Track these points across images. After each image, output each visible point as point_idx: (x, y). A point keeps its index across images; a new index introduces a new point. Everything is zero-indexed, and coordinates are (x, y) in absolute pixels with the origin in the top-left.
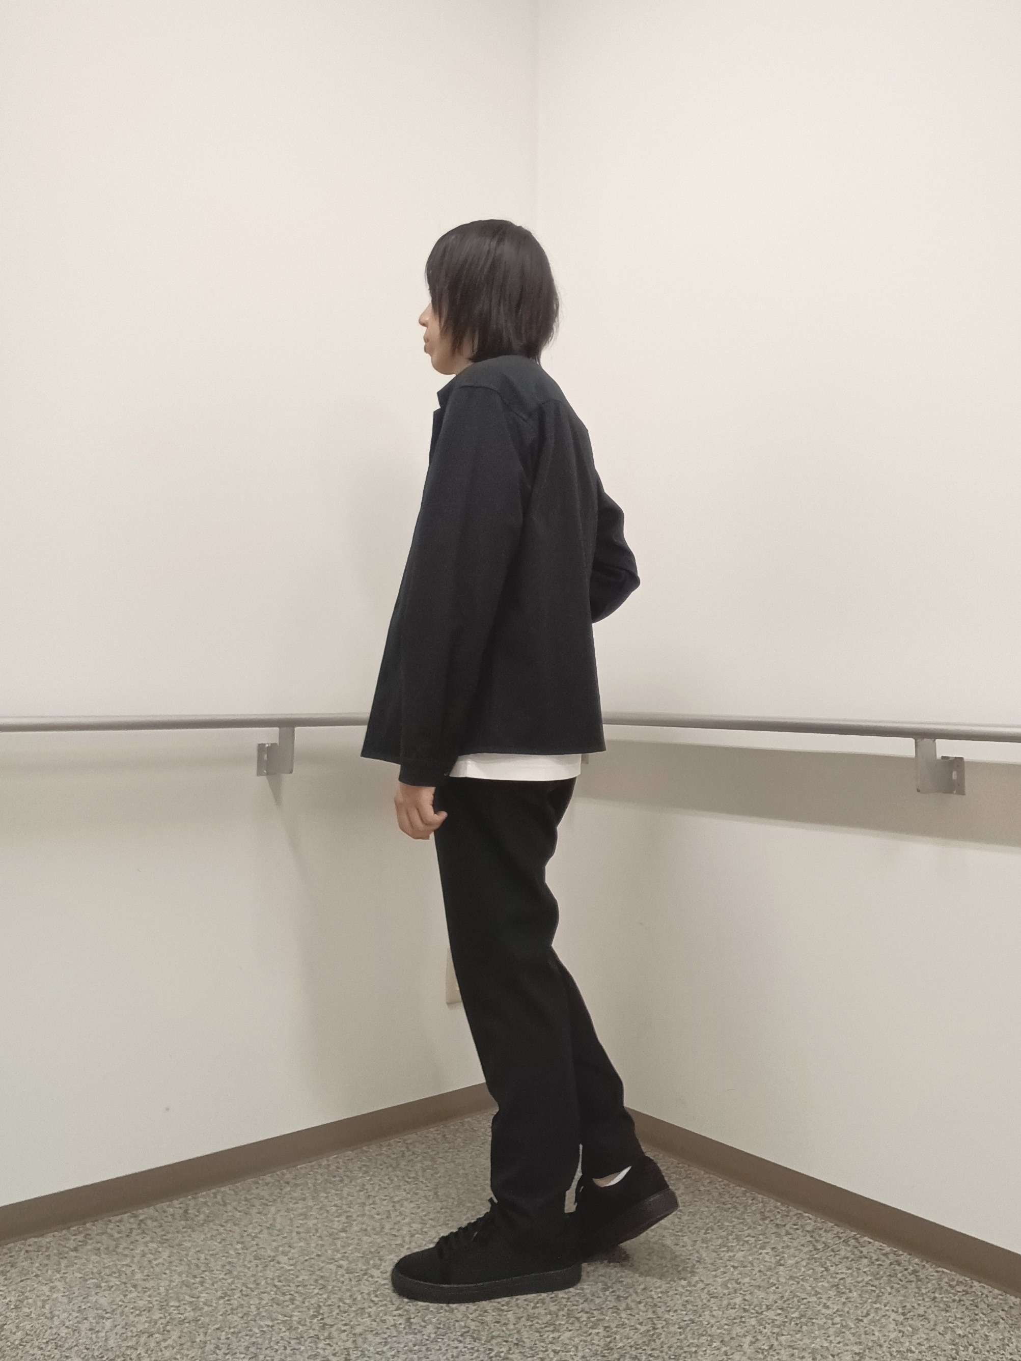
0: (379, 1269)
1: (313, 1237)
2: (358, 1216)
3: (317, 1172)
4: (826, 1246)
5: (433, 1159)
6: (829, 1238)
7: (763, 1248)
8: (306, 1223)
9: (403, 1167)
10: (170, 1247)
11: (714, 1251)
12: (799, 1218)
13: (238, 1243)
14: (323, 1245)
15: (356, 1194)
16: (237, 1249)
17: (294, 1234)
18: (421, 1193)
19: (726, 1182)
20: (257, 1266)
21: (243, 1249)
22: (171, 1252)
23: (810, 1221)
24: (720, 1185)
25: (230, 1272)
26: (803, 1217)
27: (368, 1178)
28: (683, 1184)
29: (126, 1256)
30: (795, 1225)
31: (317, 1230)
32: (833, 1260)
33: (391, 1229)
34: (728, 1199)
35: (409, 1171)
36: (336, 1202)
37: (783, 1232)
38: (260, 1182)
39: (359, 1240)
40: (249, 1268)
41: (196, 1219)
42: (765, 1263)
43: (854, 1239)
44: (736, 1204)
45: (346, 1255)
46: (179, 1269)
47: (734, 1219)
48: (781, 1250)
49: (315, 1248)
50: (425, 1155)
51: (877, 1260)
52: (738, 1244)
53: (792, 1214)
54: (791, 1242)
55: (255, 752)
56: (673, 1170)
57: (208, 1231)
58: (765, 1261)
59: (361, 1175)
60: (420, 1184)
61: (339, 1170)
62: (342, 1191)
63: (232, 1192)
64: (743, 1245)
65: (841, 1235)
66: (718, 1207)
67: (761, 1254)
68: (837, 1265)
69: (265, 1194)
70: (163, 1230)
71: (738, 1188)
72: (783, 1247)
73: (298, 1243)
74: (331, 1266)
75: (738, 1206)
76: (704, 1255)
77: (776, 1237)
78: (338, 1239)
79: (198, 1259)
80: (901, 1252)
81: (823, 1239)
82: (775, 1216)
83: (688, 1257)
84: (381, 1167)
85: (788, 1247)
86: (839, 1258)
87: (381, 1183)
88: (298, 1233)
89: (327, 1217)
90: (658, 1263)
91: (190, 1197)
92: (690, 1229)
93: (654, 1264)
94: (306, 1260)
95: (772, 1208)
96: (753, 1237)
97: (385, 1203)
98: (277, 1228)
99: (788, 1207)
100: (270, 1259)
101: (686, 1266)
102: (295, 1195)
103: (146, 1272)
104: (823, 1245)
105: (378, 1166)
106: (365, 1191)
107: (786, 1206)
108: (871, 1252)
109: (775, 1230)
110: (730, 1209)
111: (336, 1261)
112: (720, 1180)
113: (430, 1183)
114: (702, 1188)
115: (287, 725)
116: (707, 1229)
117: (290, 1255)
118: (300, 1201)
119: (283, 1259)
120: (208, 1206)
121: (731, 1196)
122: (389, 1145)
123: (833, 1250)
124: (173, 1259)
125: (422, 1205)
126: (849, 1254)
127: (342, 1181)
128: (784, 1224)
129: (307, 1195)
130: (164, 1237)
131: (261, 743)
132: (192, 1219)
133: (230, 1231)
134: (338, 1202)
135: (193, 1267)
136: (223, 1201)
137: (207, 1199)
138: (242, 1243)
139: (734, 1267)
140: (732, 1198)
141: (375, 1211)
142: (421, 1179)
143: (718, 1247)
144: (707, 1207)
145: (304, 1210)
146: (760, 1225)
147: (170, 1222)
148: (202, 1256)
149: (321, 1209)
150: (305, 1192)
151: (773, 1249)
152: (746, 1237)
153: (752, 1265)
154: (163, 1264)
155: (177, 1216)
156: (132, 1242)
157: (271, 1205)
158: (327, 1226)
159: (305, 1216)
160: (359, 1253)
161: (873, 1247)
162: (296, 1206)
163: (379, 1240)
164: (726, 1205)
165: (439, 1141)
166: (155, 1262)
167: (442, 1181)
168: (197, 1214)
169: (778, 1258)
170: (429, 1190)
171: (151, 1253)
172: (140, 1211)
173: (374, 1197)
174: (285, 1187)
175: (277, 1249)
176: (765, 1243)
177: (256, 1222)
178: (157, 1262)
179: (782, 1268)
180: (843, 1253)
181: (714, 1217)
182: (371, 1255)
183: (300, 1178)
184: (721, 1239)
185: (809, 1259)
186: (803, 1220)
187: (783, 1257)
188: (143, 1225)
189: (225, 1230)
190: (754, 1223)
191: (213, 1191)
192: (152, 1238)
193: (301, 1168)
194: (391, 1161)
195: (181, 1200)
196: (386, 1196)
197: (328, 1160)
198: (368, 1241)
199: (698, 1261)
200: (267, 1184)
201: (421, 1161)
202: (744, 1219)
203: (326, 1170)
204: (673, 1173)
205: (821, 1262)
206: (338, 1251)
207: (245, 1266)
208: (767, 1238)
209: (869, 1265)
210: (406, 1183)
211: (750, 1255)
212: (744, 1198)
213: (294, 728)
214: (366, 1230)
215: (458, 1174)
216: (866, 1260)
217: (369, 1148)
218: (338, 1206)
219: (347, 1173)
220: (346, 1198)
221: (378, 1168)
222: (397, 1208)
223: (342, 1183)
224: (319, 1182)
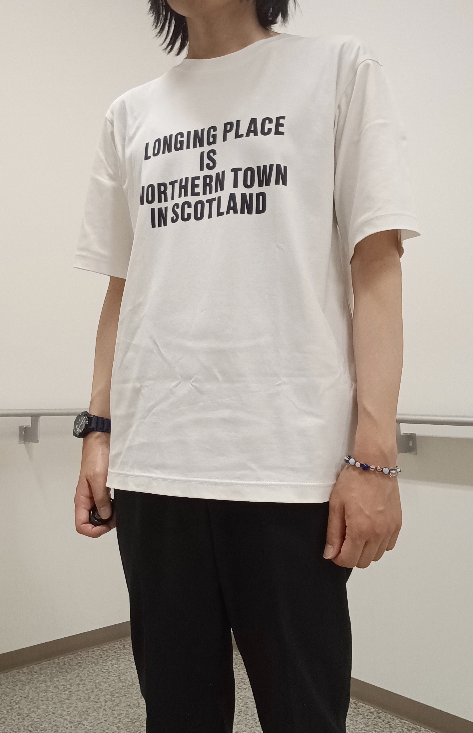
1: (50, 703)
2: (75, 691)
3: (53, 667)
5: (118, 659)
8: (46, 695)
9: (101, 663)
13: (8, 706)
14: (56, 708)
15: (74, 679)
16: (8, 710)
17: (40, 701)
18: (111, 678)
20: (19, 719)
21: (11, 710)
27: (81, 670)
31: (52, 699)
35: (105, 666)
36: (63, 683)
38: (21, 672)
39: (76, 704)
40: (14, 720)
45: (69, 713)
49: (51, 709)
50: (113, 657)
51: (367, 716)
55: (18, 431)
59: (77, 668)
60: (110, 673)
61: (65, 665)
62: (66, 677)
63: (5, 678)
69: (23, 679)
73: (42, 706)
74: (60, 719)
78: (64, 704)
80: (380, 711)
84: (89, 664)
87: (89, 673)
88: (42, 701)
89: (58, 691)
94: (46, 716)
97: (90, 683)
98: (30, 698)
100: (26, 715)
102: (40, 679)
105: (87, 663)
106: (79, 677)
108: (364, 711)
111: (63, 717)
113: (116, 672)
115: (35, 416)
117: (37, 713)
118: (43, 683)
119: (33, 715)
122: (93, 651)
125: (111, 685)
127: (66, 671)
129: (47, 679)
131: (21, 425)
134: (65, 683)
138: (11, 706)
141: (84, 689)
142: (111, 670)
145: (46, 688)
149: (55, 687)
150: (46, 678)
157: (27, 685)
158: (58, 697)
159: (46, 691)
160: (76, 712)
161: (365, 708)
162: (41, 685)
163: (87, 705)
165: (121, 649)
167: (123, 671)
170: (115, 676)
173: (85, 680)
174: (35, 675)
175: (30, 709)
177: (18, 695)
182: (83, 713)
183: (43, 670)
193: (44, 664)
194: (94, 660)
196: (92, 680)
197: (59, 660)
198: (81, 705)
200: (25, 673)
201: (111, 660)
203: (58, 665)
206: (64, 711)
207: (12, 719)
210: (102, 672)
213: (39, 417)
214: (80, 699)
215: (132, 667)
217: (82, 653)
218: (64, 686)
219: (70, 667)
220: (69, 681)
221: (87, 664)
222: (97, 686)
223: (67, 672)
224: (54, 672)
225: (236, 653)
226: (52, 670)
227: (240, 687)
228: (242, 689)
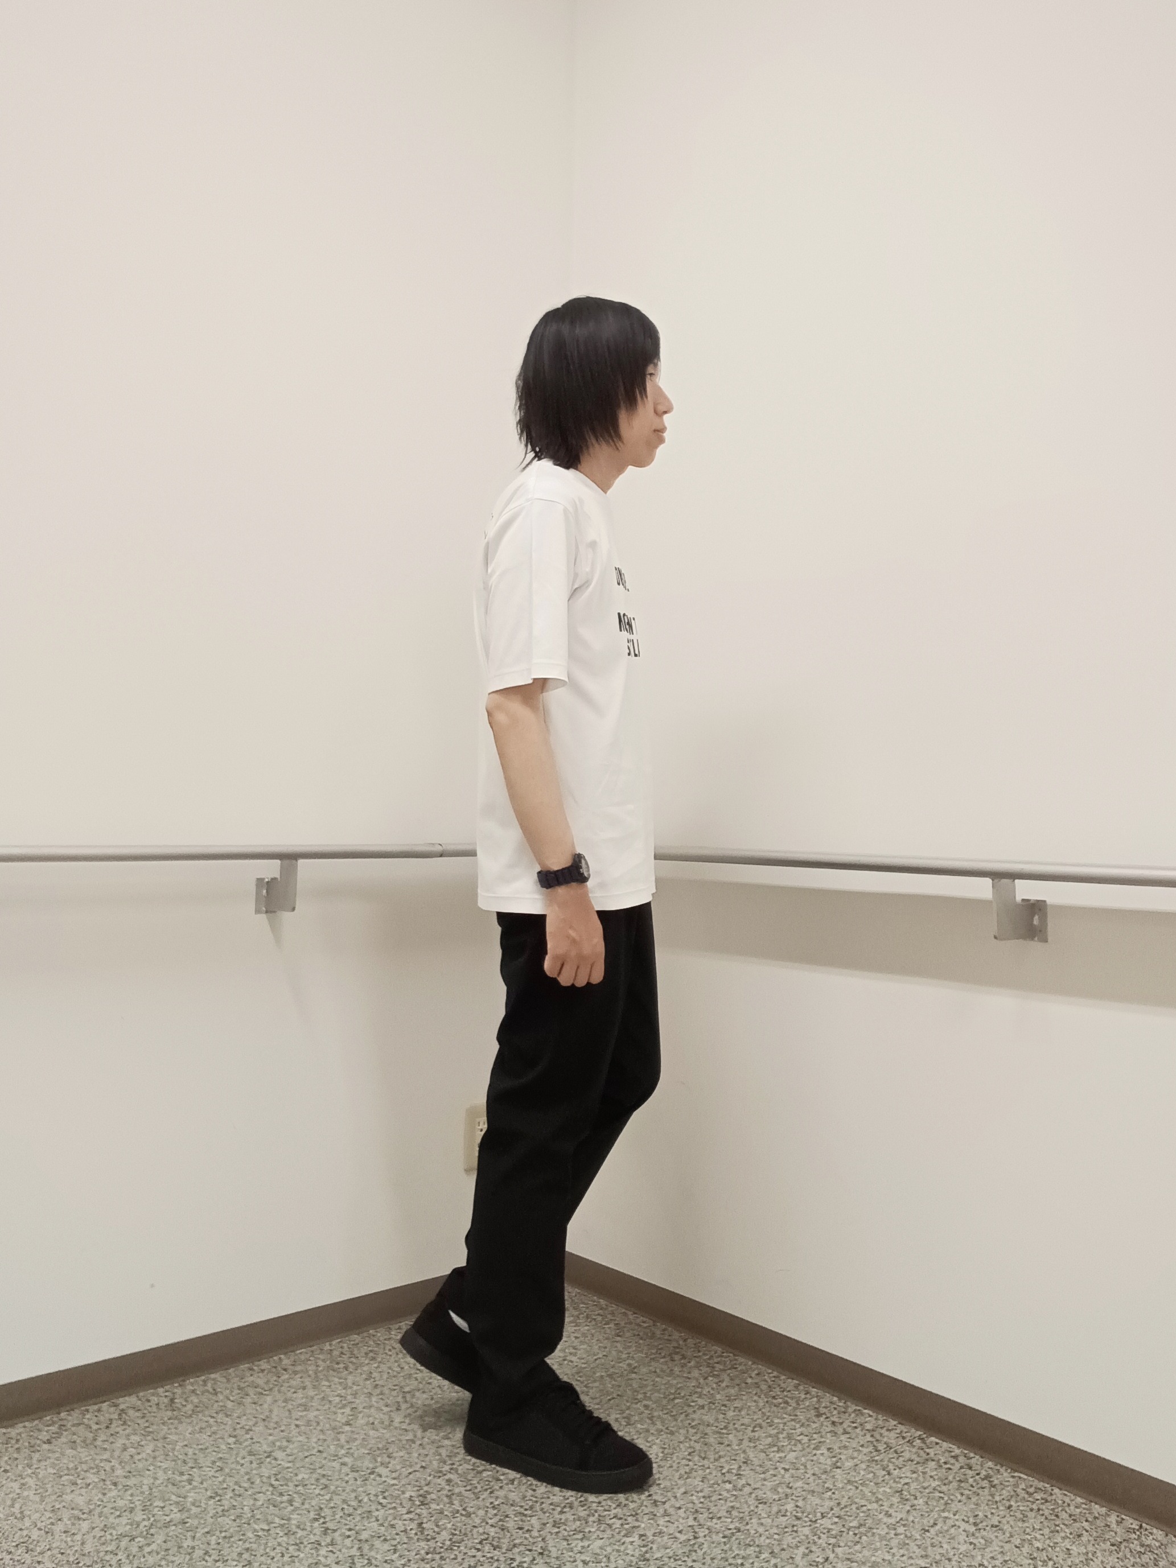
0: (388, 1467)
1: (314, 1431)
2: (364, 1408)
3: (319, 1358)
4: (889, 1447)
6: (891, 1437)
7: (816, 1448)
8: (306, 1415)
10: (155, 1440)
11: (762, 1451)
12: (857, 1415)
13: (230, 1436)
14: (325, 1440)
15: (361, 1383)
16: (229, 1444)
17: (293, 1427)
19: (775, 1374)
20: (251, 1463)
21: (235, 1443)
22: (156, 1446)
23: (870, 1418)
24: (770, 1378)
25: (222, 1469)
26: (862, 1414)
27: (376, 1365)
28: (729, 1375)
29: (105, 1449)
30: (853, 1422)
31: (318, 1423)
32: (897, 1463)
33: (401, 1422)
34: (779, 1393)
36: (339, 1392)
37: (840, 1430)
38: (255, 1368)
39: (365, 1434)
40: (242, 1465)
41: (184, 1409)
42: (820, 1465)
43: (919, 1439)
44: (786, 1399)
45: (351, 1451)
46: (164, 1465)
47: (785, 1416)
48: (838, 1451)
49: (316, 1443)
51: (945, 1463)
52: (789, 1444)
53: (850, 1410)
54: (849, 1442)
55: (253, 888)
56: (716, 1360)
57: (197, 1423)
58: (820, 1463)
59: (367, 1362)
61: (344, 1356)
62: (346, 1379)
63: (225, 1380)
64: (795, 1445)
65: (905, 1435)
66: (767, 1402)
67: (815, 1455)
68: (900, 1468)
69: (261, 1382)
70: (147, 1421)
71: (790, 1380)
72: (840, 1448)
73: (297, 1437)
74: (334, 1464)
75: (789, 1400)
76: (751, 1455)
77: (832, 1436)
78: (343, 1433)
79: (186, 1454)
80: (972, 1455)
81: (885, 1439)
82: (831, 1413)
83: (733, 1458)
84: (390, 1353)
85: (845, 1447)
86: (904, 1461)
87: (390, 1371)
88: (297, 1426)
89: (329, 1408)
90: (700, 1464)
91: (176, 1385)
92: (736, 1426)
93: (696, 1465)
94: (306, 1457)
95: (828, 1404)
96: (807, 1436)
97: (394, 1393)
98: (274, 1421)
99: (845, 1403)
100: (266, 1455)
101: (732, 1467)
102: (293, 1383)
103: (128, 1468)
104: (885, 1446)
105: (387, 1351)
106: (373, 1380)
107: (843, 1401)
108: (939, 1454)
109: (830, 1428)
110: (781, 1403)
111: (340, 1458)
112: (770, 1371)
114: (749, 1381)
115: (289, 858)
116: (755, 1427)
117: (288, 1451)
118: (298, 1391)
119: (279, 1454)
120: (198, 1395)
121: (782, 1390)
123: (896, 1452)
124: (157, 1453)
125: (435, 1397)
126: (914, 1457)
127: (346, 1368)
128: (841, 1421)
129: (308, 1383)
130: (148, 1429)
131: (258, 877)
132: (179, 1409)
133: (222, 1423)
134: (342, 1392)
135: (179, 1462)
136: (214, 1390)
137: (196, 1387)
138: (235, 1436)
139: (786, 1470)
140: (783, 1391)
141: (382, 1403)
143: (767, 1447)
144: (755, 1401)
145: (304, 1400)
146: (814, 1422)
147: (154, 1412)
148: (190, 1451)
149: (323, 1399)
150: (305, 1380)
151: (829, 1449)
152: (799, 1436)
153: (805, 1466)
154: (146, 1460)
155: (162, 1406)
156: (112, 1435)
157: (267, 1395)
158: (329, 1418)
159: (306, 1408)
160: (365, 1449)
161: (942, 1448)
162: (295, 1395)
163: (387, 1436)
164: (777, 1399)
166: (137, 1457)
168: (184, 1403)
169: (834, 1459)
171: (134, 1448)
172: (121, 1400)
173: (383, 1386)
174: (283, 1374)
175: (274, 1443)
176: (820, 1442)
177: (250, 1414)
178: (140, 1457)
179: (838, 1470)
180: (907, 1455)
181: (763, 1413)
182: (378, 1452)
183: (300, 1365)
184: (770, 1437)
185: (869, 1461)
186: (863, 1418)
187: (840, 1459)
188: (124, 1415)
189: (216, 1422)
190: (808, 1420)
191: (203, 1378)
192: (135, 1430)
193: (301, 1353)
195: (167, 1387)
196: (395, 1386)
197: (330, 1345)
198: (376, 1436)
199: (744, 1463)
200: (263, 1371)
202: (796, 1416)
203: (329, 1356)
204: (717, 1363)
205: (882, 1465)
206: (342, 1447)
207: (238, 1462)
208: (822, 1437)
209: (936, 1469)
210: (418, 1372)
211: (803, 1456)
212: (797, 1392)
213: (297, 861)
214: (373, 1423)
216: (934, 1463)
217: (377, 1332)
218: (342, 1397)
219: (352, 1359)
220: (351, 1388)
221: (386, 1353)
222: (408, 1399)
223: (347, 1370)
224: (320, 1369)
225: (683, 1334)
226: (317, 1366)
227: (692, 1404)
228: (697, 1407)
